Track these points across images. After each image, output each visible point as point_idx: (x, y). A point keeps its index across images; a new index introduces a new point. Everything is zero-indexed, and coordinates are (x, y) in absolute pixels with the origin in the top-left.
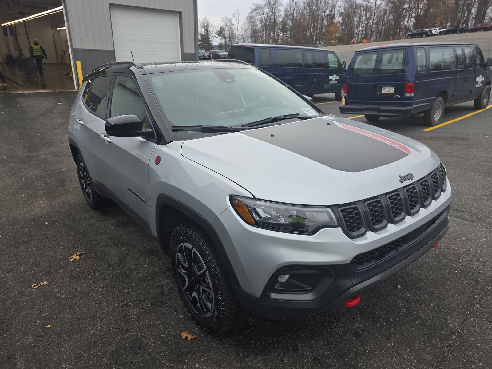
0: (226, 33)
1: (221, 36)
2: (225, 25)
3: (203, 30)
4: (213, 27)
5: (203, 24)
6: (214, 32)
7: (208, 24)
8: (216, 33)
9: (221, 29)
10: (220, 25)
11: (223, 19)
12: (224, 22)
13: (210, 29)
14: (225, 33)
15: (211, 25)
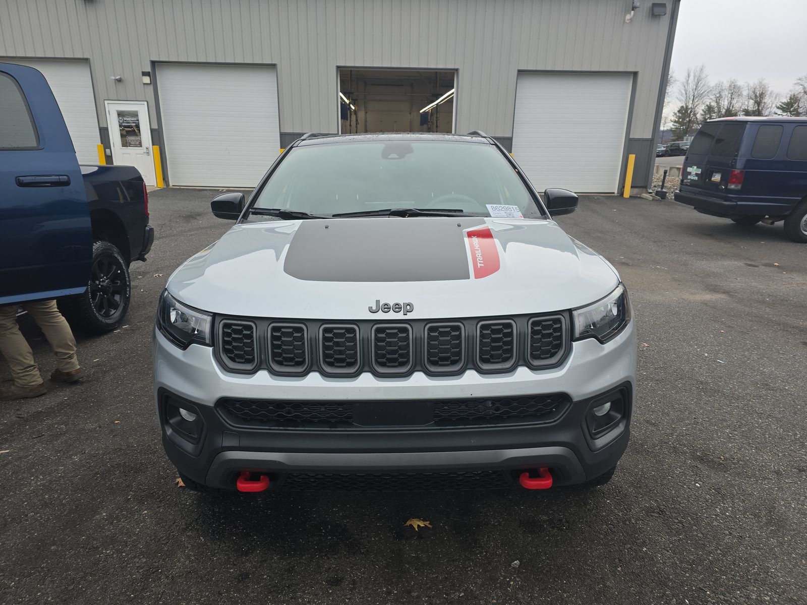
0: (800, 106)
1: (790, 112)
2: (803, 91)
3: (752, 102)
4: (774, 96)
5: (754, 92)
6: (774, 106)
7: (764, 92)
8: (778, 108)
9: (791, 99)
10: (791, 91)
11: (799, 81)
12: (802, 87)
13: (767, 100)
14: (798, 106)
15: (771, 93)
